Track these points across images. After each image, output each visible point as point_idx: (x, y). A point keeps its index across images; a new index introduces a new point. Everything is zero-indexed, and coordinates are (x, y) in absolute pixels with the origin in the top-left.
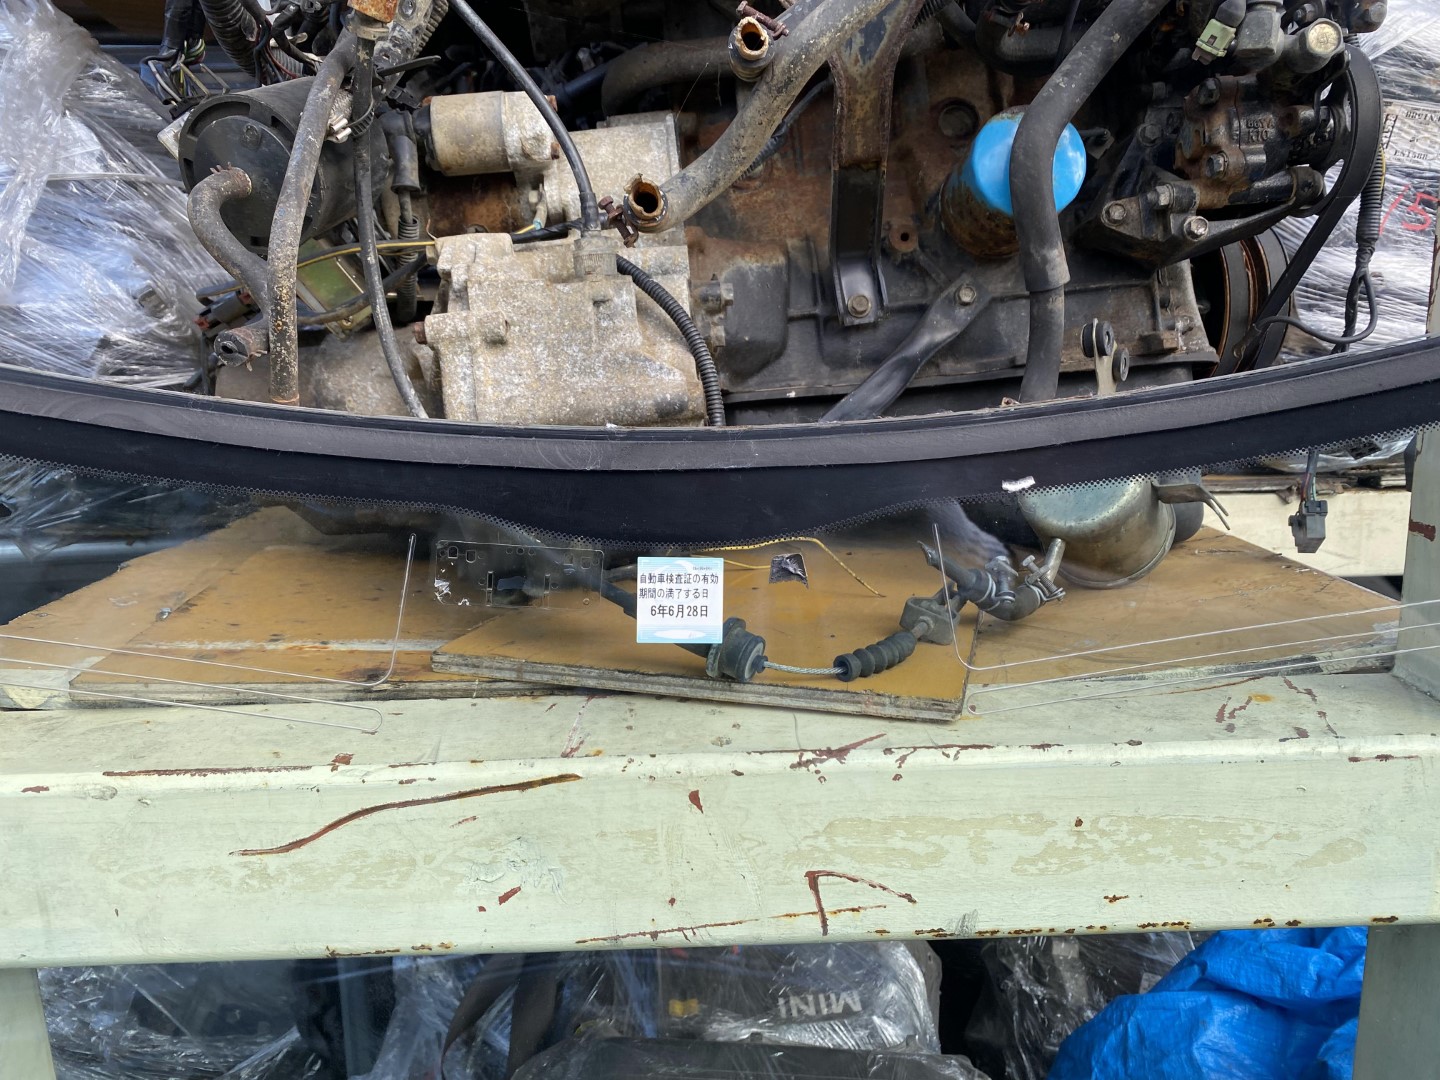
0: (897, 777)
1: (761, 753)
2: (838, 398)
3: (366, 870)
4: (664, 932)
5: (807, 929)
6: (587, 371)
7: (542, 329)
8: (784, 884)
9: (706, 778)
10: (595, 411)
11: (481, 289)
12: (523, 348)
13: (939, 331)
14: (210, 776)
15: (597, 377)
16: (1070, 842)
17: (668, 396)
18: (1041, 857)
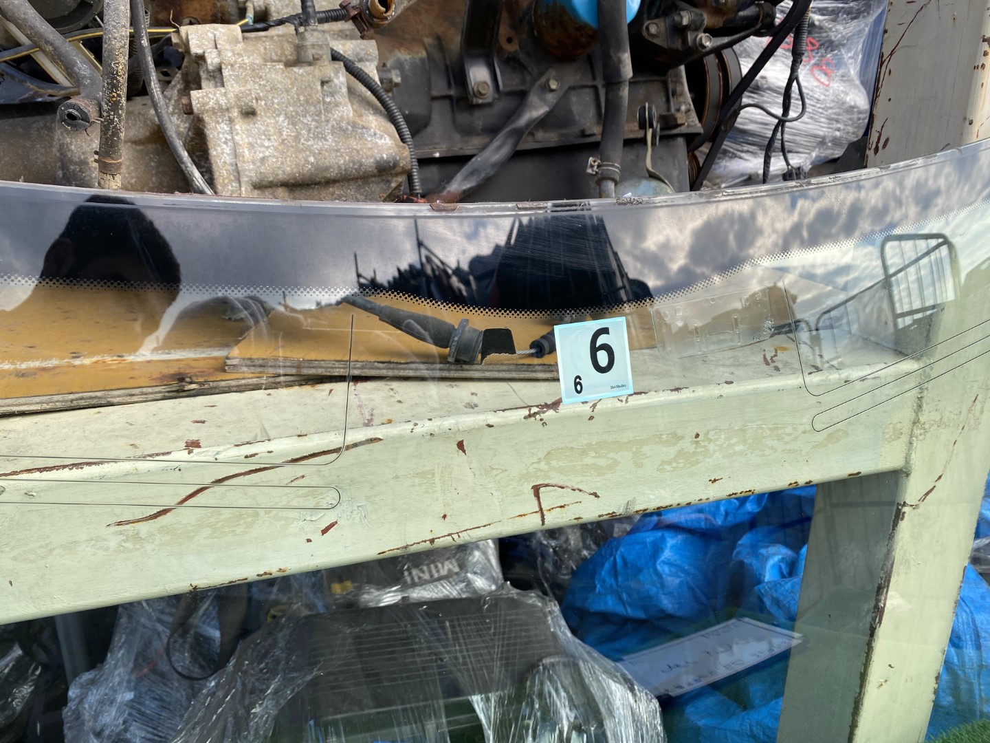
0: (591, 418)
1: (504, 410)
2: (468, 158)
3: (220, 524)
4: (439, 538)
5: (531, 523)
6: (320, 137)
7: (283, 103)
8: (518, 495)
9: (470, 431)
10: (331, 167)
11: (233, 70)
12: (269, 118)
13: (536, 110)
14: (86, 468)
15: (327, 140)
16: (692, 448)
17: (385, 156)
18: (675, 460)
